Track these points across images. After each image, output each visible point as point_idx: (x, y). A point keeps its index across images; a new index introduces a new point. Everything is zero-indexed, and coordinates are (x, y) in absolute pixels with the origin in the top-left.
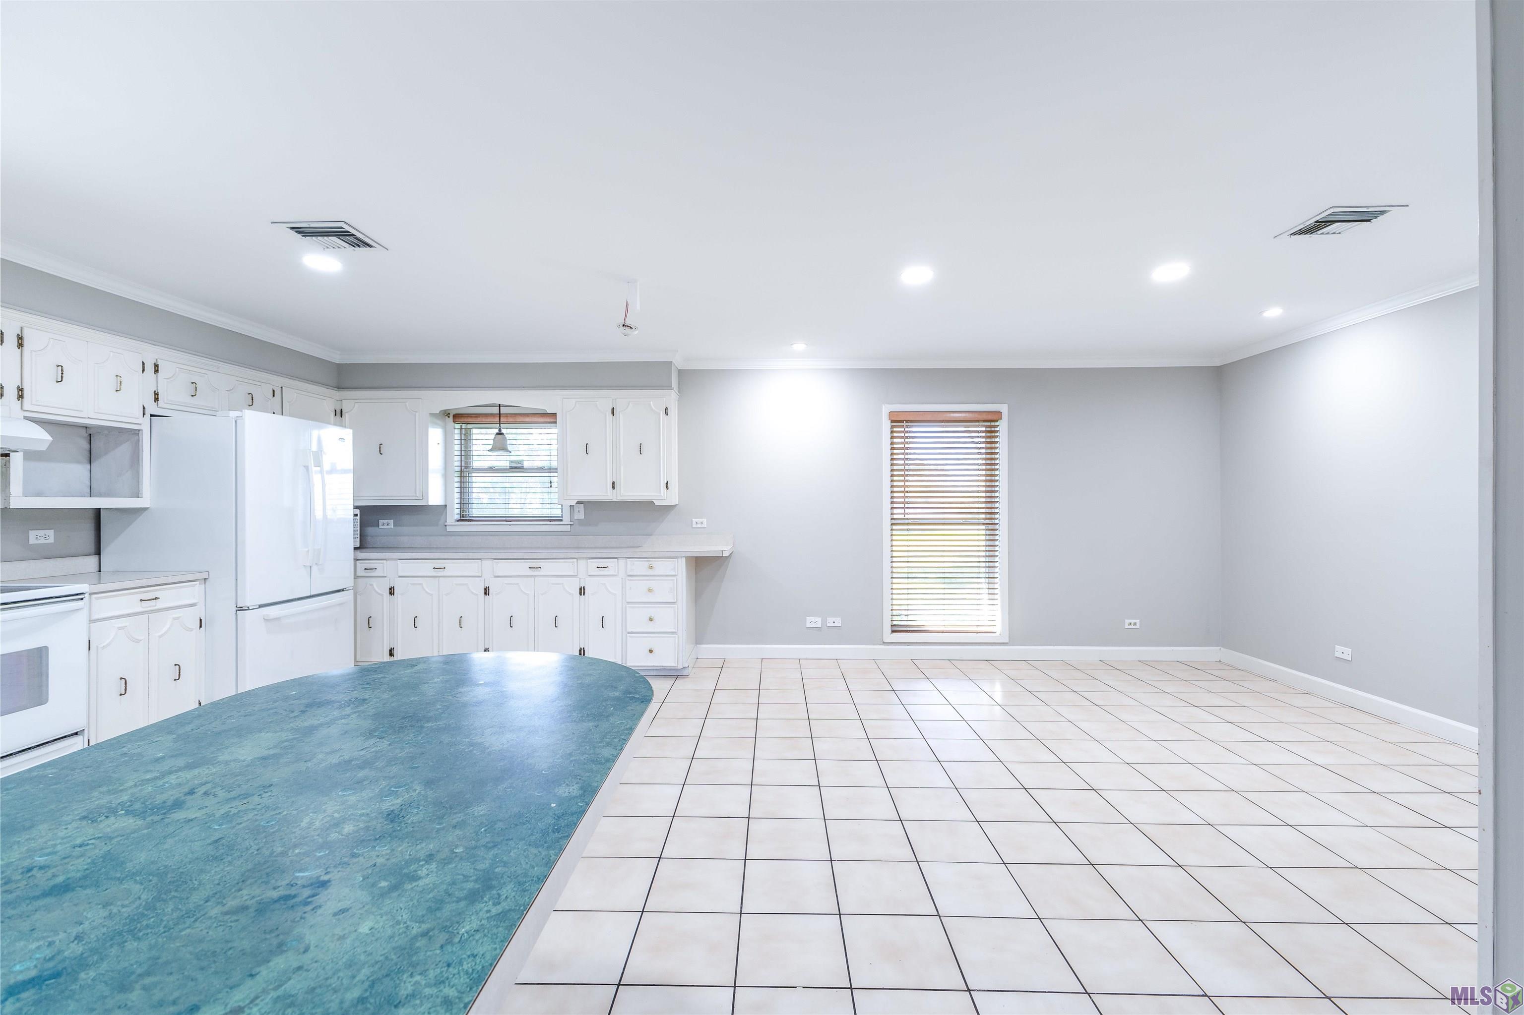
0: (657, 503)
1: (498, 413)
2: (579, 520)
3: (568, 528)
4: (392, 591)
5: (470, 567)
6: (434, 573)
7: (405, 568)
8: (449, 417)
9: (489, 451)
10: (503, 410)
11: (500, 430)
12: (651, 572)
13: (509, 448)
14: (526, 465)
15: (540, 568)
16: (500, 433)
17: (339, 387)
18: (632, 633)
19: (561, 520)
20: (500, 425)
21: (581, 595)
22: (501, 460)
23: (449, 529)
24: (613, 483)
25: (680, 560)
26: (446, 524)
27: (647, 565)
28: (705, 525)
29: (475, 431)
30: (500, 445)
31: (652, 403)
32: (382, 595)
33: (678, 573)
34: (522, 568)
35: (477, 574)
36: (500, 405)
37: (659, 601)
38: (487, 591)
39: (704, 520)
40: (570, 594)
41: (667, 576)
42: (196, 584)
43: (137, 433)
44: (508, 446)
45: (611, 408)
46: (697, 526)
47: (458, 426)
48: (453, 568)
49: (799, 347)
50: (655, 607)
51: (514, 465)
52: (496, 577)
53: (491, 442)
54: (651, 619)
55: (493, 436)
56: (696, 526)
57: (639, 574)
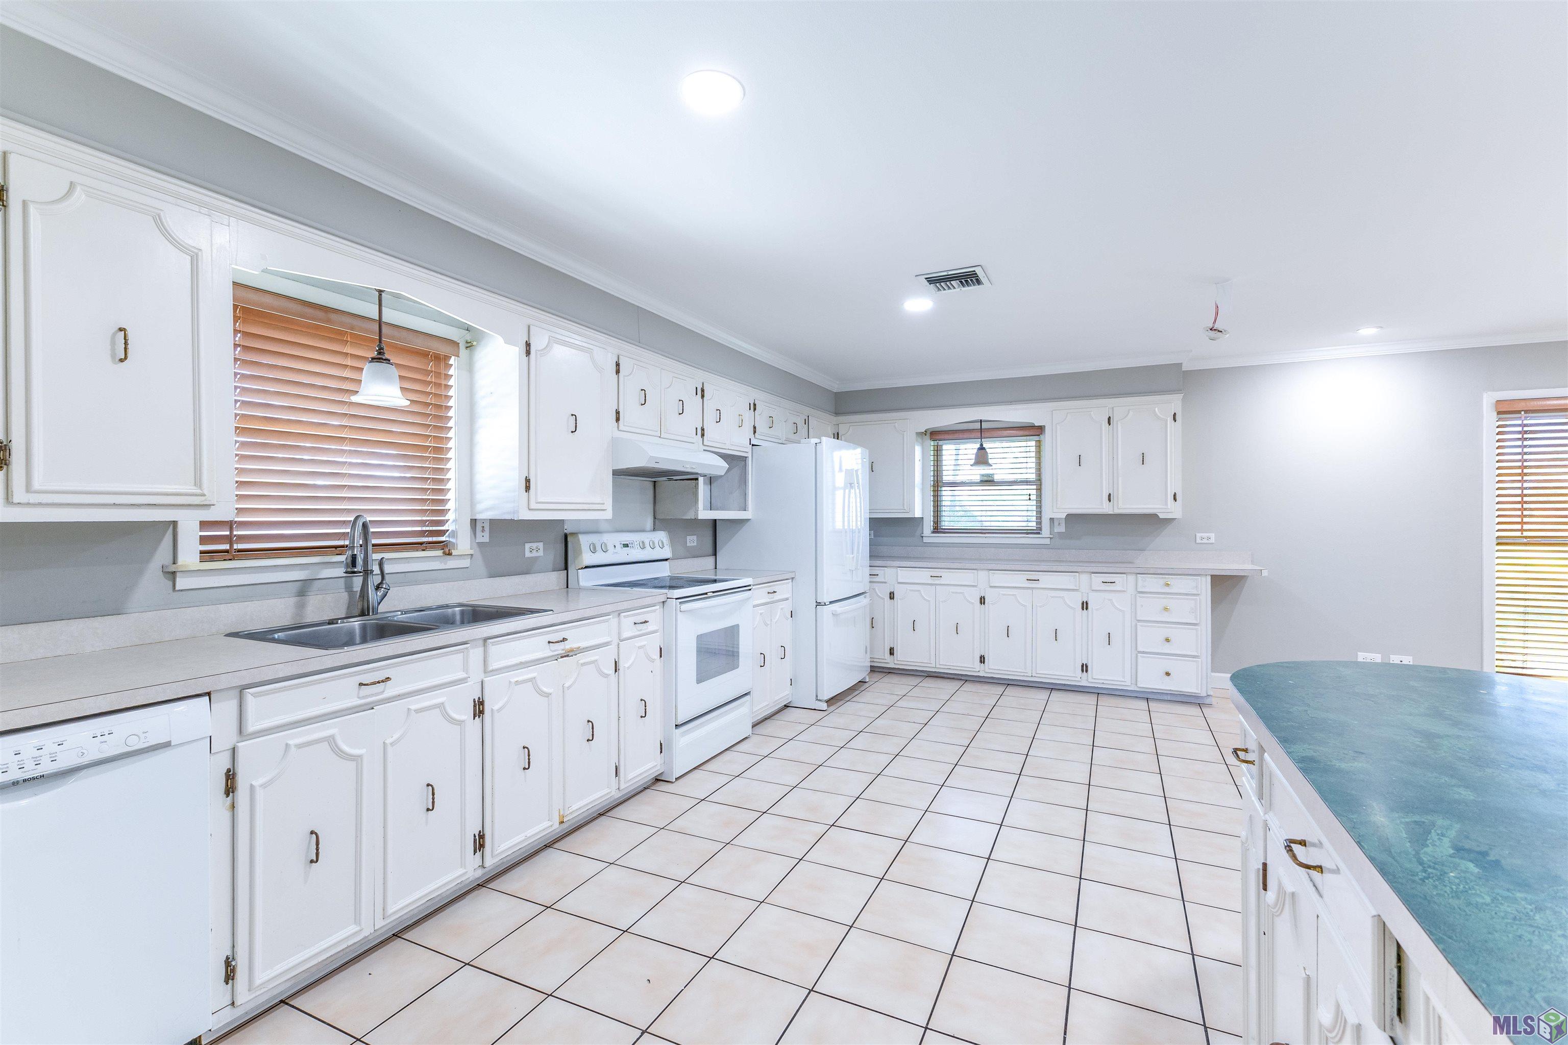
0: (1161, 516)
1: (980, 428)
2: (1059, 533)
3: (1047, 541)
4: (892, 596)
5: (965, 577)
6: (930, 581)
7: (904, 575)
8: (926, 434)
9: (971, 465)
10: (984, 425)
11: (982, 445)
12: (1167, 590)
13: (990, 461)
14: (997, 478)
15: (1038, 580)
16: (982, 448)
17: (837, 413)
18: (1143, 652)
19: (1039, 533)
20: (981, 440)
21: (1083, 610)
22: (977, 473)
23: (925, 540)
24: (1110, 495)
25: (1204, 579)
26: (923, 535)
27: (1162, 582)
28: (1212, 540)
29: (944, 447)
30: (982, 458)
31: (1156, 409)
32: (883, 599)
33: (1201, 592)
34: (1019, 579)
35: (973, 584)
36: (981, 420)
37: (1174, 621)
38: (982, 601)
39: (1212, 535)
40: (1071, 608)
41: (1187, 594)
42: (789, 582)
43: (744, 459)
44: (989, 460)
45: (1107, 417)
46: (1202, 542)
47: (932, 443)
48: (948, 577)
49: (1368, 331)
50: (1171, 628)
51: (985, 478)
52: (991, 587)
53: (973, 457)
54: (1167, 640)
55: (975, 451)
56: (1200, 542)
57: (1152, 591)
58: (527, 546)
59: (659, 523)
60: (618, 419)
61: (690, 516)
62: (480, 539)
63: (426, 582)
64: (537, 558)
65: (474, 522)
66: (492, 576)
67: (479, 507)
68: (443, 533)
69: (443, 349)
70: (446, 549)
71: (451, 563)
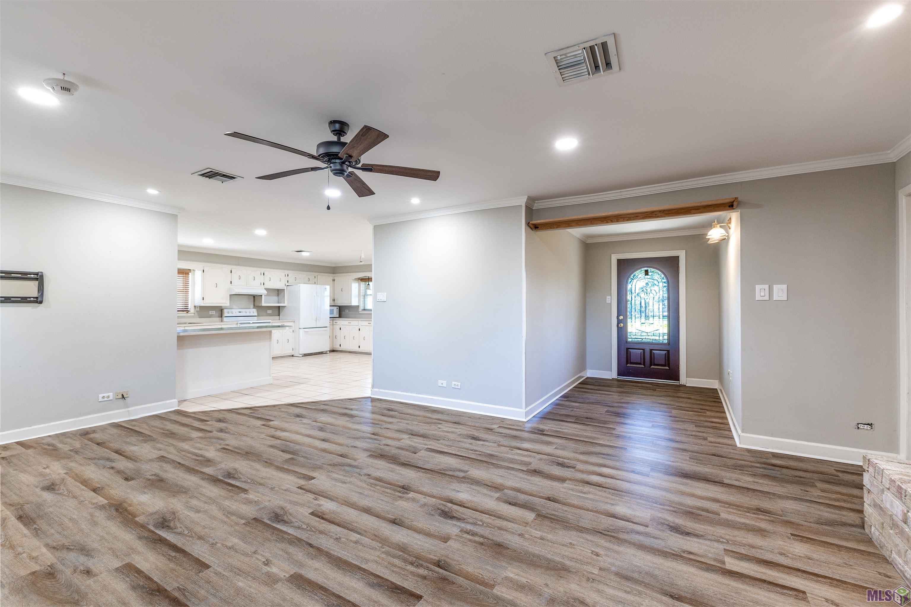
4: (340, 329)
6: (349, 324)
7: (343, 322)
8: (359, 280)
17: (334, 273)
23: (360, 312)
32: (338, 330)
35: (358, 325)
43: (285, 291)
47: (362, 282)
48: (352, 323)
52: (361, 325)
58: (210, 312)
59: (255, 307)
60: (231, 283)
61: (261, 305)
62: (196, 310)
63: (182, 318)
64: (213, 314)
65: (195, 306)
66: (200, 318)
67: (195, 303)
68: (188, 308)
69: (188, 271)
70: (188, 312)
71: (189, 315)
